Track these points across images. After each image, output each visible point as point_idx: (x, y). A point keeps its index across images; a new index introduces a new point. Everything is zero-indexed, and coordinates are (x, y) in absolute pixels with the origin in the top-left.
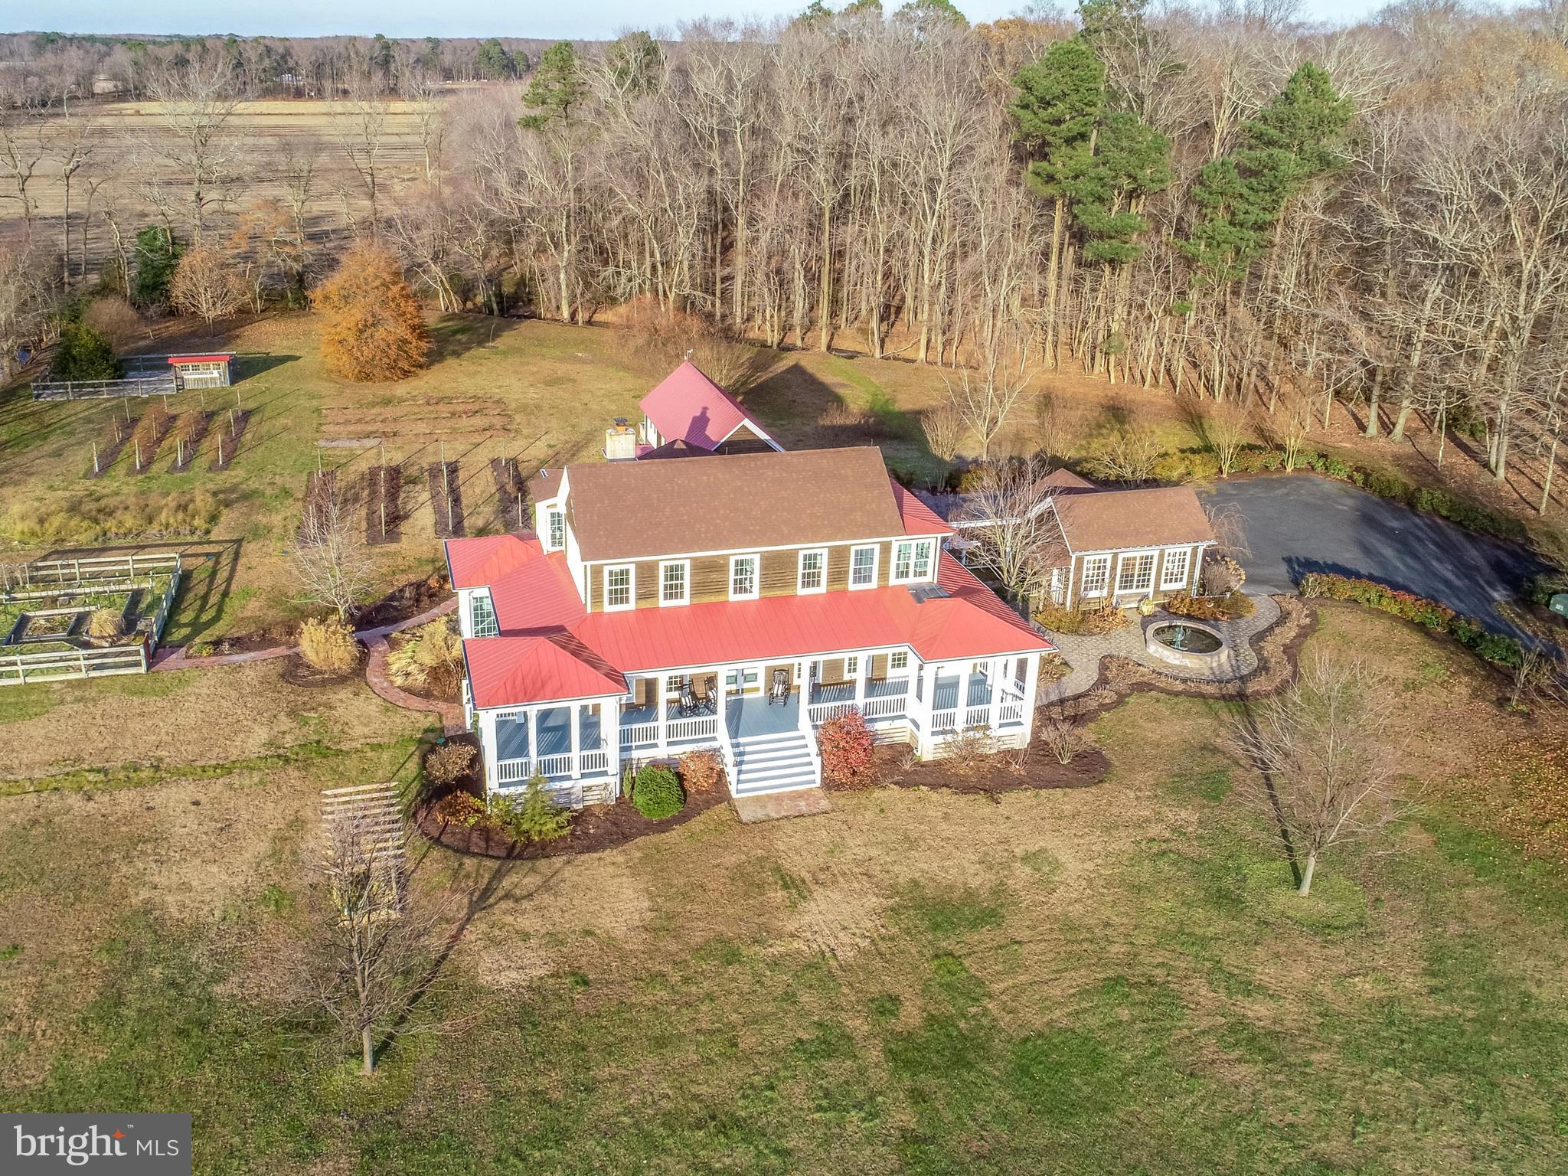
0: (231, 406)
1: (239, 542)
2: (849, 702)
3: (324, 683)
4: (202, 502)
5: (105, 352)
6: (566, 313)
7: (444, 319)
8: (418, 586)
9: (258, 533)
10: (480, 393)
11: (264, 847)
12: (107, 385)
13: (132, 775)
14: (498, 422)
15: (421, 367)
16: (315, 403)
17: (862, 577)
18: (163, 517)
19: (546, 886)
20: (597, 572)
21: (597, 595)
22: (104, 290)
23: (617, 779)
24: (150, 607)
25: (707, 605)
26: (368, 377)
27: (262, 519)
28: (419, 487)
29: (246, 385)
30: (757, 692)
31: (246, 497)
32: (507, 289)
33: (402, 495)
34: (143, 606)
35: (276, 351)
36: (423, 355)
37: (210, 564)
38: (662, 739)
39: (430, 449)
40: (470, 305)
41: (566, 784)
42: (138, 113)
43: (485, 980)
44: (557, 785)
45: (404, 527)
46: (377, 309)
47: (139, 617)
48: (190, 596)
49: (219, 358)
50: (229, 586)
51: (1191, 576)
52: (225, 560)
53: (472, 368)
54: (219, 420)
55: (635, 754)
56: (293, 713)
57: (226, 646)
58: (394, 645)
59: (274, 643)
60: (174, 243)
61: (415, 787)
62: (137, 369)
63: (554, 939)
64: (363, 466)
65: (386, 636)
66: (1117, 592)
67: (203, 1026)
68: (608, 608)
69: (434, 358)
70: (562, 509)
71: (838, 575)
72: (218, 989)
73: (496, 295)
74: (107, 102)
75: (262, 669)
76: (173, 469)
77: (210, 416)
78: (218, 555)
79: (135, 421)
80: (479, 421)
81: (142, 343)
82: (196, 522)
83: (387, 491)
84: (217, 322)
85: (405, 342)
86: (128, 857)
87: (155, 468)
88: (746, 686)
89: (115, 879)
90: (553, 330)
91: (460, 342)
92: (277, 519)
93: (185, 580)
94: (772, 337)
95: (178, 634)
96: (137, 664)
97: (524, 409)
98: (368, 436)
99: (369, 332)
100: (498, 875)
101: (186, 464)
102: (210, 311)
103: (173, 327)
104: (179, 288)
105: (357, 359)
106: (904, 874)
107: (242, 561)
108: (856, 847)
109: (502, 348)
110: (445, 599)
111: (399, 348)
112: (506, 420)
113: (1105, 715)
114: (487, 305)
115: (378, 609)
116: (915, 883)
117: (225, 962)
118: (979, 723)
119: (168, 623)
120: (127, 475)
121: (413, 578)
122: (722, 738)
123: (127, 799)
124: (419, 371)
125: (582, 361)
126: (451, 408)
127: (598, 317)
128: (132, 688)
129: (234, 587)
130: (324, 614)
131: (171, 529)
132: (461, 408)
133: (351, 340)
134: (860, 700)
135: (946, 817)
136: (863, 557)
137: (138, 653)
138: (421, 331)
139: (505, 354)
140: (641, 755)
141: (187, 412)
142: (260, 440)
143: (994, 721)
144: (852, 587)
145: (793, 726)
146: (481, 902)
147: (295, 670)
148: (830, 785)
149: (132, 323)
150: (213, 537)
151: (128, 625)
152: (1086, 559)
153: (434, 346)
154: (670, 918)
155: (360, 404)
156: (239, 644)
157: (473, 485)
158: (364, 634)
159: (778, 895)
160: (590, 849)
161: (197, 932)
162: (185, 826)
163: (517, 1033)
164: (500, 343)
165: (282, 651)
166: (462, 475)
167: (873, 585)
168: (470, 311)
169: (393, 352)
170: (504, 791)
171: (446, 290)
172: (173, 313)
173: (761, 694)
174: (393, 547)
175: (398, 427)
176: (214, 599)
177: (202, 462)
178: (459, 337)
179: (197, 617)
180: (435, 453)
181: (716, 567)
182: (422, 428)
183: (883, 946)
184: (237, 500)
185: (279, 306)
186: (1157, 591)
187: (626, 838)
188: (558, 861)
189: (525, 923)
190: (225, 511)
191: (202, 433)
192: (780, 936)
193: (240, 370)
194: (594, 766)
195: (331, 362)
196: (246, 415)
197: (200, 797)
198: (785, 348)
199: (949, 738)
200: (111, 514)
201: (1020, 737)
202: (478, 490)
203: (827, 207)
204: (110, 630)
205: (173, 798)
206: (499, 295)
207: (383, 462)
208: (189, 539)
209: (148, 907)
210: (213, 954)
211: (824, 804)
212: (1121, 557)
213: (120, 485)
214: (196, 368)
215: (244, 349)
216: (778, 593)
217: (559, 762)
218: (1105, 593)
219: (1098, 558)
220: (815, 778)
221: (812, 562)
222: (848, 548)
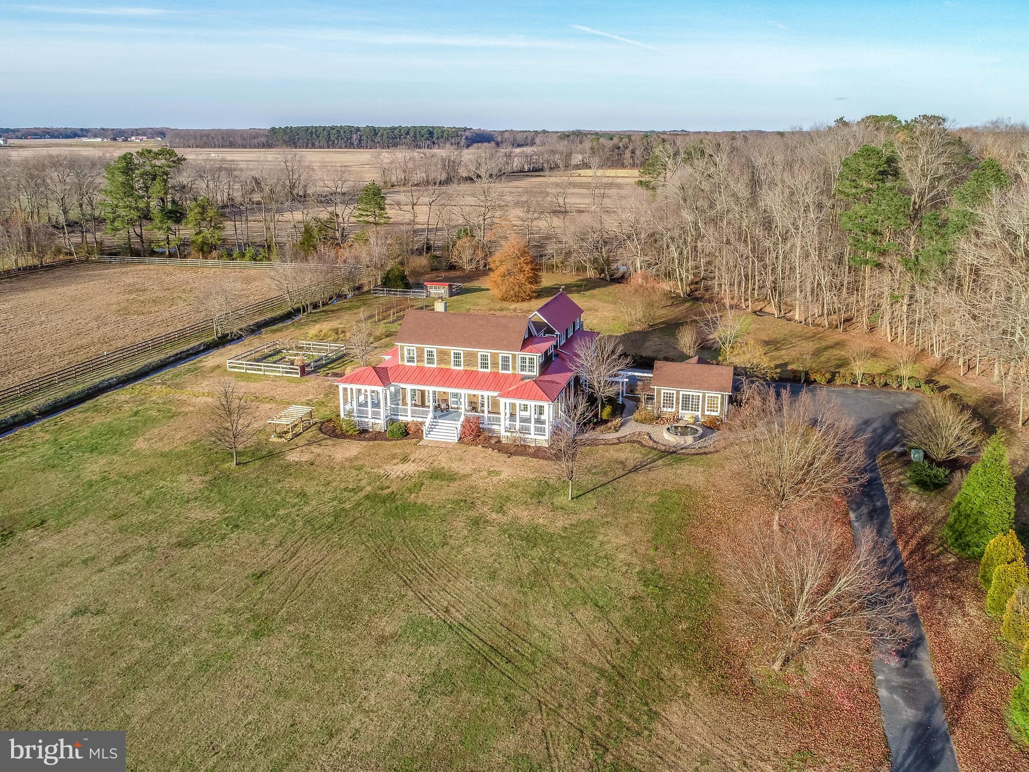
5: (403, 278)
7: (579, 280)
17: (505, 367)
20: (402, 348)
21: (402, 358)
23: (384, 422)
25: (441, 369)
35: (484, 287)
38: (409, 414)
41: (366, 420)
44: (364, 419)
48: (340, 360)
49: (444, 284)
51: (722, 410)
57: (331, 374)
66: (681, 411)
68: (406, 363)
71: (495, 365)
84: (470, 272)
87: (383, 321)
93: (345, 355)
96: (297, 374)
101: (394, 322)
102: (467, 266)
109: (587, 294)
118: (525, 430)
120: (371, 323)
122: (428, 419)
128: (291, 379)
134: (485, 414)
136: (505, 359)
137: (297, 369)
139: (584, 297)
143: (532, 431)
144: (501, 371)
145: (457, 419)
148: (460, 442)
152: (663, 391)
164: (589, 292)
167: (510, 372)
171: (590, 267)
172: (453, 266)
178: (574, 288)
179: (334, 366)
181: (448, 353)
186: (703, 415)
193: (460, 292)
194: (377, 416)
199: (512, 434)
211: (458, 448)
212: (681, 393)
214: (438, 288)
217: (364, 410)
218: (674, 410)
219: (669, 391)
220: (456, 440)
221: (484, 358)
222: (498, 354)
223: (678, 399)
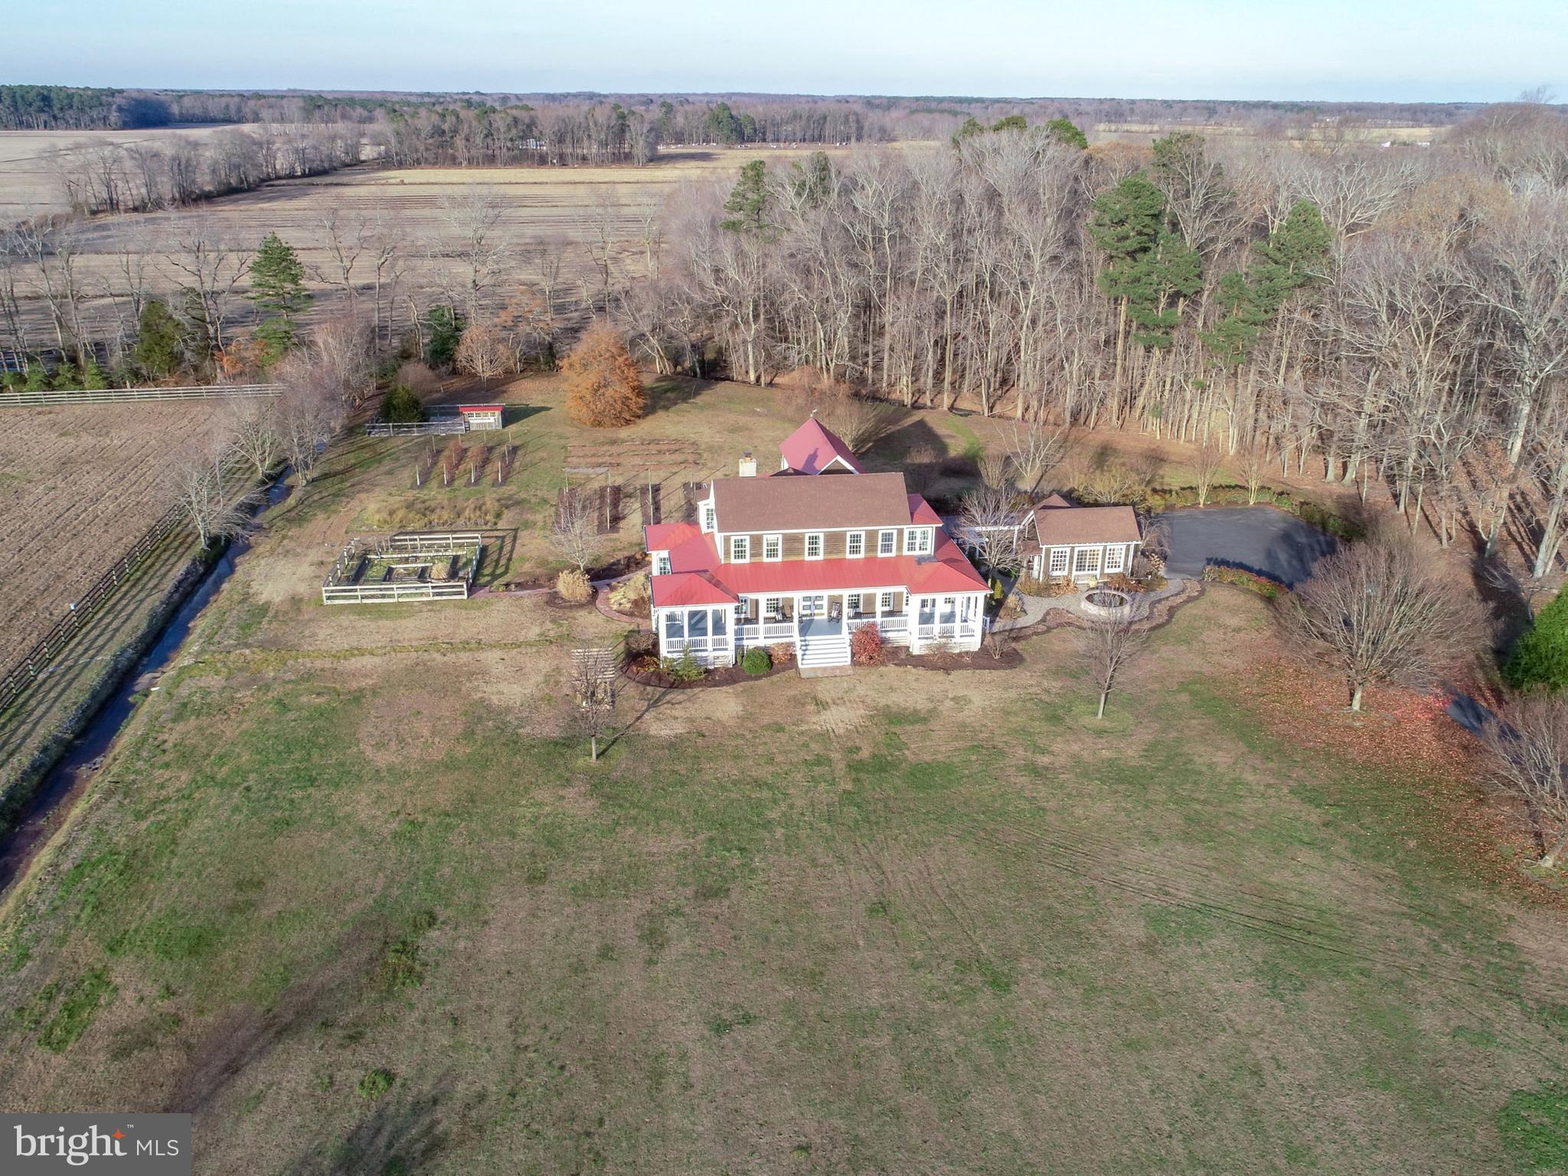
0: (504, 443)
1: (516, 530)
2: (872, 620)
3: (571, 607)
4: (491, 504)
5: (415, 403)
6: (752, 377)
7: (658, 380)
8: (629, 558)
9: (527, 525)
10: (680, 437)
11: (540, 679)
12: (417, 426)
13: (465, 646)
14: (690, 458)
15: (639, 417)
16: (563, 442)
17: (887, 548)
18: (467, 512)
19: (689, 700)
20: (727, 540)
21: (727, 553)
22: (405, 355)
23: (733, 653)
24: (466, 565)
25: (792, 562)
26: (600, 424)
27: (530, 517)
28: (632, 500)
29: (513, 428)
30: (822, 615)
31: (518, 503)
32: (710, 355)
33: (622, 504)
34: (460, 564)
35: (534, 403)
36: (640, 408)
37: (499, 542)
38: (761, 635)
39: (642, 475)
40: (679, 368)
41: (704, 654)
42: (402, 183)
43: (652, 732)
44: (700, 654)
45: (622, 524)
46: (607, 374)
47: (460, 569)
48: (488, 560)
49: (494, 408)
50: (511, 555)
51: (1126, 565)
52: (508, 541)
53: (676, 419)
54: (497, 452)
55: (745, 643)
56: (553, 621)
57: (513, 586)
58: (613, 589)
59: (541, 586)
60: (456, 319)
61: (622, 656)
62: (435, 415)
63: (690, 720)
64: (596, 485)
65: (608, 585)
66: (1074, 573)
67: (515, 743)
68: (733, 561)
69: (648, 411)
70: (712, 506)
71: (871, 547)
72: (521, 731)
73: (699, 361)
74: (374, 170)
75: (535, 599)
76: (468, 484)
77: (490, 449)
78: (503, 537)
79: (439, 452)
80: (678, 457)
81: (436, 396)
82: (487, 518)
83: (612, 502)
84: (490, 380)
85: (627, 398)
86: (468, 680)
87: (457, 483)
88: (816, 611)
89: (464, 688)
90: (741, 390)
91: (668, 399)
92: (539, 517)
93: (484, 550)
94: (908, 400)
95: (483, 580)
96: (461, 593)
97: (710, 449)
98: (600, 465)
99: (601, 391)
100: (664, 694)
101: (477, 481)
102: (484, 370)
103: (457, 384)
104: (462, 354)
105: (593, 410)
106: (883, 702)
107: (518, 541)
108: (861, 690)
109: (700, 403)
110: (645, 566)
111: (623, 403)
112: (697, 456)
113: (1035, 637)
114: (692, 369)
115: (604, 570)
116: (888, 706)
117: (522, 722)
118: (947, 635)
119: (477, 573)
120: (439, 487)
121: (626, 554)
122: (796, 638)
123: (464, 657)
124: (637, 420)
125: (759, 415)
126: (658, 447)
127: (777, 380)
128: (459, 605)
129: (514, 556)
130: (574, 569)
131: (472, 521)
132: (665, 447)
133: (589, 397)
134: (878, 619)
135: (917, 680)
136: (888, 537)
137: (462, 586)
138: (639, 391)
139: (702, 408)
140: (749, 644)
141: (475, 448)
142: (525, 467)
143: (957, 633)
144: (880, 555)
145: (839, 632)
146: (654, 704)
147: (554, 599)
148: (855, 663)
149: (432, 381)
150: (499, 526)
151: (453, 574)
152: (1053, 550)
153: (649, 402)
154: (751, 714)
155: (595, 443)
156: (520, 586)
157: (669, 500)
158: (595, 583)
159: (812, 708)
160: (715, 686)
161: (508, 710)
162: (498, 669)
163: (667, 751)
164: (699, 400)
165: (546, 590)
166: (662, 493)
167: (893, 554)
168: (679, 373)
169: (618, 406)
170: (670, 656)
171: (661, 357)
172: (455, 372)
173: (826, 617)
174: (614, 536)
175: (620, 460)
176: (503, 562)
177: (487, 480)
178: (669, 394)
179: (494, 571)
180: (646, 478)
181: (799, 539)
182: (638, 461)
183: (860, 729)
184: (513, 505)
185: (535, 367)
186: (1102, 574)
187: (735, 682)
188: (696, 690)
189: (675, 713)
190: (506, 511)
191: (486, 462)
192: (808, 723)
193: (510, 417)
194: (719, 646)
195: (573, 413)
196: (515, 450)
197: (505, 657)
198: (915, 406)
199: (929, 642)
200: (433, 511)
201: (974, 644)
202: (672, 503)
203: (948, 299)
204: (444, 575)
205: (490, 657)
206: (702, 362)
207: (610, 482)
208: (484, 527)
209: (482, 700)
210: (517, 718)
211: (850, 672)
212: (1076, 550)
213: (435, 493)
214: (478, 415)
215: (510, 401)
216: (834, 556)
217: (701, 641)
218: (1065, 573)
219: (1060, 550)
220: (847, 660)
221: (856, 538)
222: (877, 531)
223: (1072, 557)
